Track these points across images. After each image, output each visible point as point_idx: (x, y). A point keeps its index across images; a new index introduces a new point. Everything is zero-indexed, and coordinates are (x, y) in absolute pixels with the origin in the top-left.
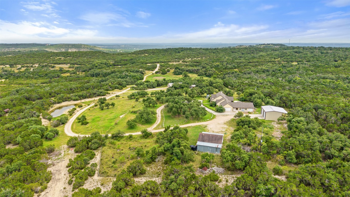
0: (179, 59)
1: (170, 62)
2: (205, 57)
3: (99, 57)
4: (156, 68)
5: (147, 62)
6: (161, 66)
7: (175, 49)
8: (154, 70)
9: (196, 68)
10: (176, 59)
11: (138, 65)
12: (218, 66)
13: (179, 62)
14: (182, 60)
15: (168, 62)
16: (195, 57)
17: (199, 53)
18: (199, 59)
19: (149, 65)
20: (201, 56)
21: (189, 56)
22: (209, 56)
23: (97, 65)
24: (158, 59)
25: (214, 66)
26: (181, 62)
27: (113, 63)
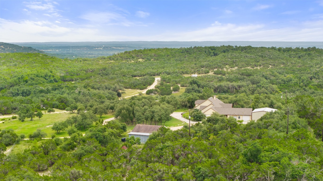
0: (210, 67)
1: (187, 73)
2: (274, 65)
3: (35, 64)
4: (150, 84)
5: (135, 73)
6: (163, 80)
7: (210, 48)
8: (146, 88)
9: (235, 84)
10: (202, 67)
11: (112, 79)
12: (290, 80)
13: (208, 72)
14: (215, 70)
15: (183, 73)
16: (248, 65)
17: (262, 57)
18: (259, 68)
19: (138, 78)
20: (263, 62)
21: (234, 62)
22: (284, 64)
23: (27, 78)
24: (163, 68)
25: (280, 80)
26: (211, 73)
27: (62, 75)
